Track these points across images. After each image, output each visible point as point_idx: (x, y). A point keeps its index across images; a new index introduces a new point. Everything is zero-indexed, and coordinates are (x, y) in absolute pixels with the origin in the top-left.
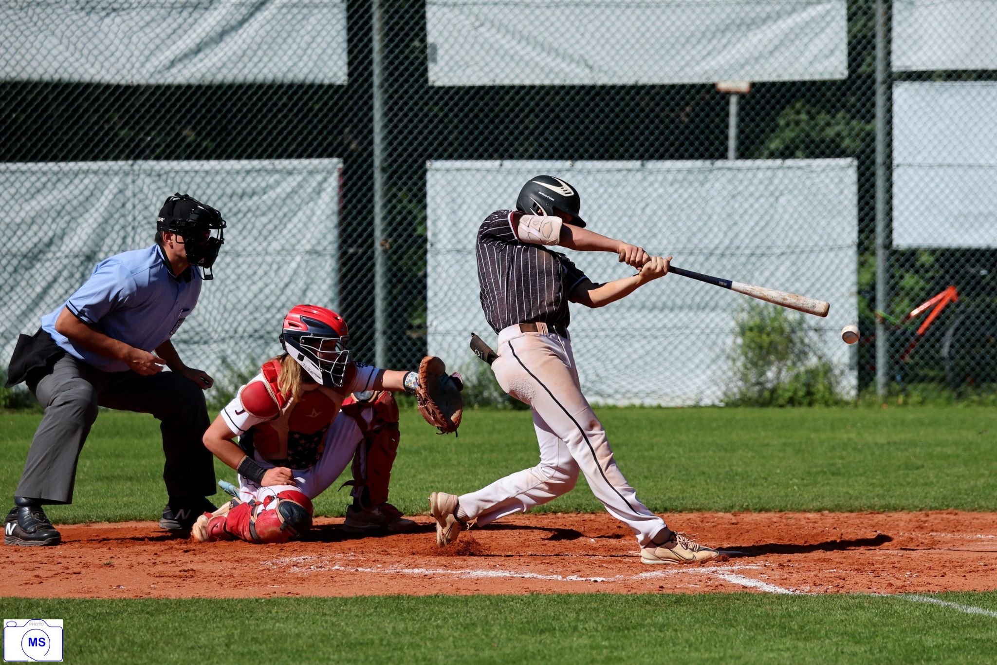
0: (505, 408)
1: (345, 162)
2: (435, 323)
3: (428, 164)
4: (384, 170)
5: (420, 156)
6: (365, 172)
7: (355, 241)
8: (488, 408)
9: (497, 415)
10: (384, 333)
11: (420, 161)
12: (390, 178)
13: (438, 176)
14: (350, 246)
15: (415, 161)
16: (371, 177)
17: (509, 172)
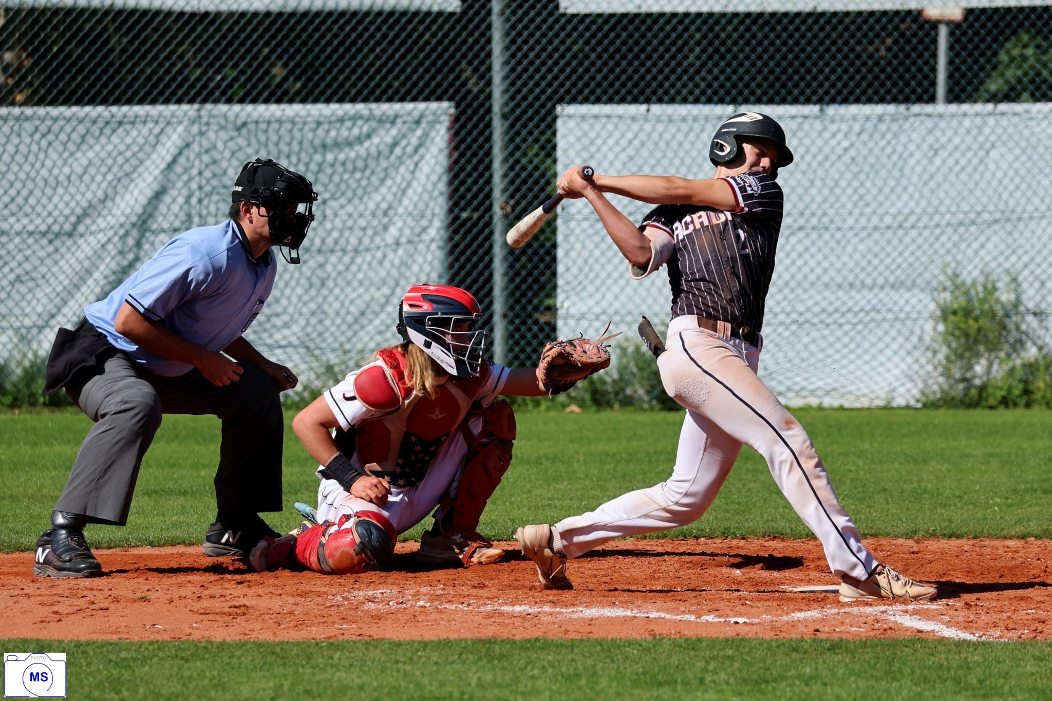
0: (652, 409)
1: (457, 106)
2: (566, 304)
3: (559, 109)
4: (504, 117)
5: (549, 99)
6: (481, 119)
7: (469, 204)
8: (631, 409)
9: (642, 417)
10: (505, 316)
11: (549, 105)
12: (512, 126)
13: (572, 124)
14: (464, 209)
15: (543, 106)
16: (489, 125)
17: (659, 120)
